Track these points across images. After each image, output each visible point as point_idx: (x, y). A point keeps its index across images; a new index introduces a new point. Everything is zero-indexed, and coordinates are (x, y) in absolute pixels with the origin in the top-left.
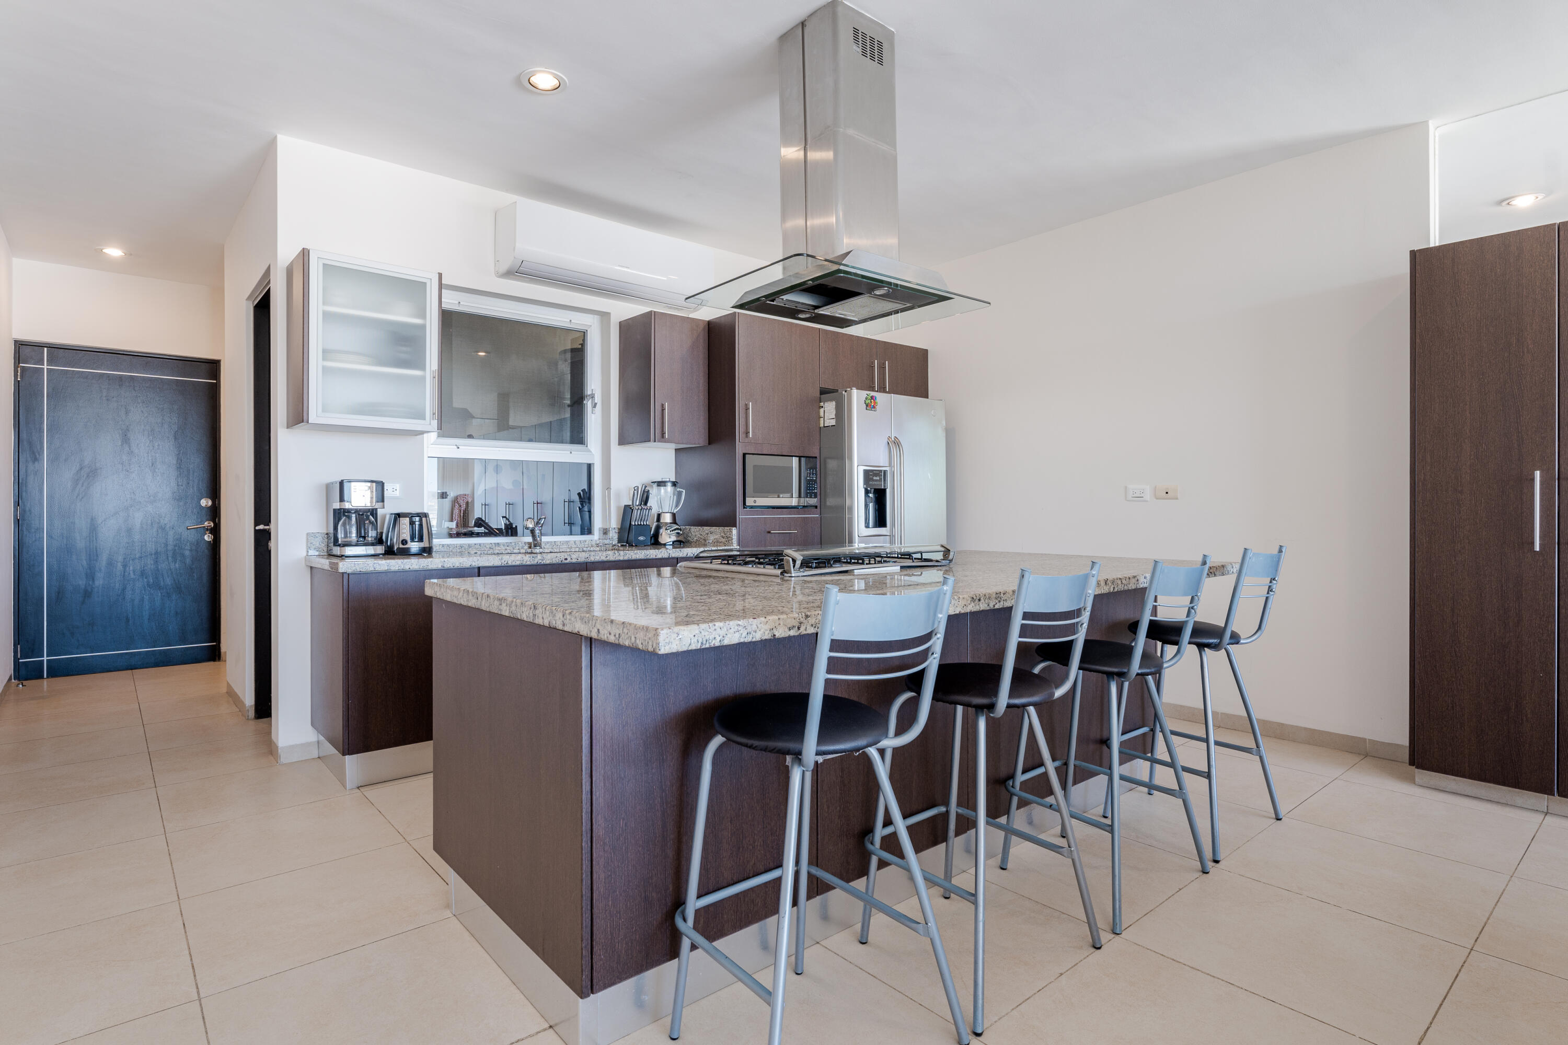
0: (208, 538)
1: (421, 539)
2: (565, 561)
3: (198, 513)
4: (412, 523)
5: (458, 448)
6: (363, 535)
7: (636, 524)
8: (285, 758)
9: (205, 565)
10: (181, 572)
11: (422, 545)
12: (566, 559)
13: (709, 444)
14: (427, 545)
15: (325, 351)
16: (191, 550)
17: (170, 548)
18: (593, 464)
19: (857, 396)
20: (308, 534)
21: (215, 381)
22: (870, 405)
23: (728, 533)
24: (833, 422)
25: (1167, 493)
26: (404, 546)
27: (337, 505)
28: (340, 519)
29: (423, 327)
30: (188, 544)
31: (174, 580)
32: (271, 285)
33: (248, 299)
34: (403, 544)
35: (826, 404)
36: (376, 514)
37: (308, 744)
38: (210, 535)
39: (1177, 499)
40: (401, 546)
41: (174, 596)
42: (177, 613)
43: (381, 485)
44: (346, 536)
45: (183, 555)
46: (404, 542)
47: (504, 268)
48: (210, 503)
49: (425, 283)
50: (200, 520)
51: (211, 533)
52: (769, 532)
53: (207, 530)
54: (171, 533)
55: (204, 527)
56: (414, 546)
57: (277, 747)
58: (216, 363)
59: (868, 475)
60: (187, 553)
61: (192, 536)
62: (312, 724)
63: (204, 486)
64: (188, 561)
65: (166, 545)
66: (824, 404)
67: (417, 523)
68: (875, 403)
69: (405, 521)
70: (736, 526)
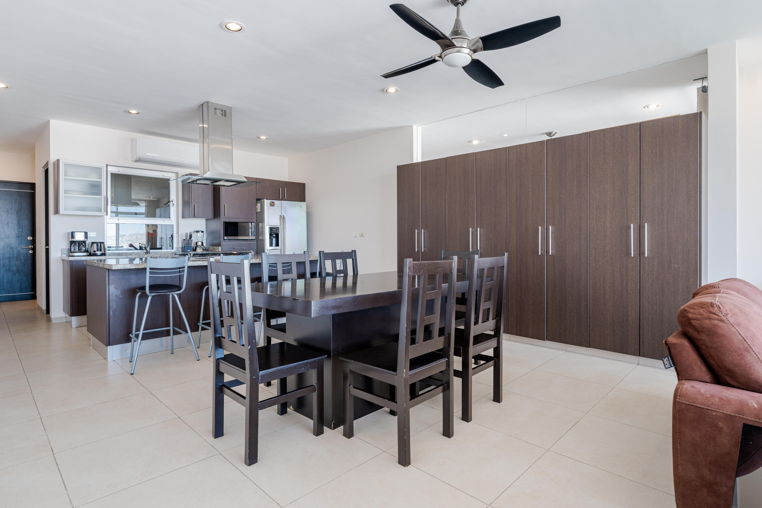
0: (31, 252)
1: (101, 251)
3: (27, 242)
4: (97, 245)
5: (119, 220)
6: (79, 249)
7: (187, 245)
8: (54, 321)
9: (29, 262)
10: (20, 265)
11: (101, 252)
13: (214, 218)
14: (103, 252)
15: (65, 191)
16: (24, 257)
17: (15, 256)
18: (174, 225)
19: (267, 202)
20: (61, 249)
21: (33, 191)
22: (272, 205)
24: (259, 211)
26: (95, 253)
27: (71, 240)
28: (72, 244)
29: (101, 182)
30: (23, 254)
31: (17, 268)
32: (49, 166)
33: (42, 168)
34: (94, 252)
35: (258, 204)
36: (86, 242)
37: (62, 317)
38: (32, 251)
39: (365, 237)
40: (94, 253)
41: (17, 274)
42: (18, 281)
43: (86, 234)
44: (74, 250)
45: (21, 259)
46: (95, 251)
47: (134, 159)
48: (31, 238)
49: (101, 168)
50: (27, 245)
51: (32, 250)
52: (234, 248)
53: (30, 249)
54: (15, 250)
55: (29, 248)
56: (99, 253)
57: (51, 318)
58: (34, 184)
59: (271, 229)
60: (22, 258)
61: (24, 251)
62: (64, 311)
63: (29, 232)
64: (23, 261)
65: (13, 254)
67: (99, 245)
68: (274, 204)
69: (95, 245)
70: (221, 246)
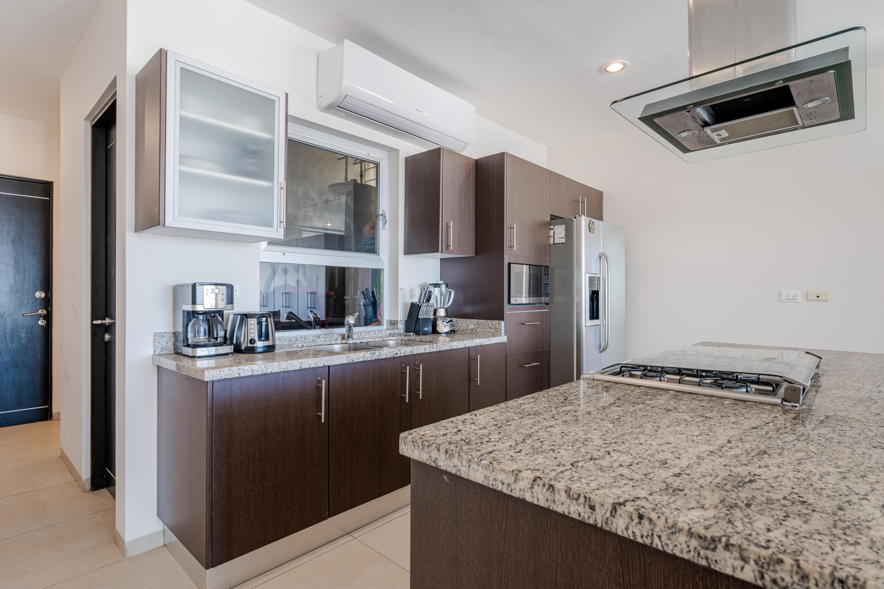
0: (41, 322)
1: (267, 339)
2: (396, 356)
3: (33, 303)
4: (260, 323)
5: (284, 254)
6: (215, 336)
7: (420, 317)
8: (130, 554)
9: (38, 344)
10: (18, 350)
11: (266, 343)
12: (397, 354)
13: (476, 255)
14: (272, 344)
15: (181, 157)
16: (27, 333)
17: (8, 331)
18: (383, 269)
19: (585, 222)
20: (155, 334)
21: (48, 199)
22: (592, 228)
23: (497, 325)
24: (563, 241)
25: (818, 297)
26: (252, 345)
27: (189, 308)
28: (190, 320)
29: (271, 143)
30: (24, 328)
31: (12, 357)
32: (118, 97)
33: (87, 119)
34: (252, 343)
35: (556, 227)
36: (223, 314)
37: (155, 534)
38: (44, 320)
39: (827, 301)
40: (249, 345)
41: (12, 370)
42: (14, 384)
43: (230, 288)
44: (195, 336)
45: (20, 337)
46: (252, 341)
47: (327, 101)
48: (43, 295)
49: (274, 101)
50: (34, 309)
51: (44, 319)
52: (523, 324)
53: (41, 316)
54: (9, 320)
55: (39, 314)
56: (259, 344)
57: (123, 542)
58: (49, 184)
60: (23, 335)
61: (28, 322)
62: (159, 515)
63: (38, 282)
64: (24, 342)
65: (5, 329)
66: (554, 227)
67: (264, 324)
69: (253, 322)
70: (504, 320)
